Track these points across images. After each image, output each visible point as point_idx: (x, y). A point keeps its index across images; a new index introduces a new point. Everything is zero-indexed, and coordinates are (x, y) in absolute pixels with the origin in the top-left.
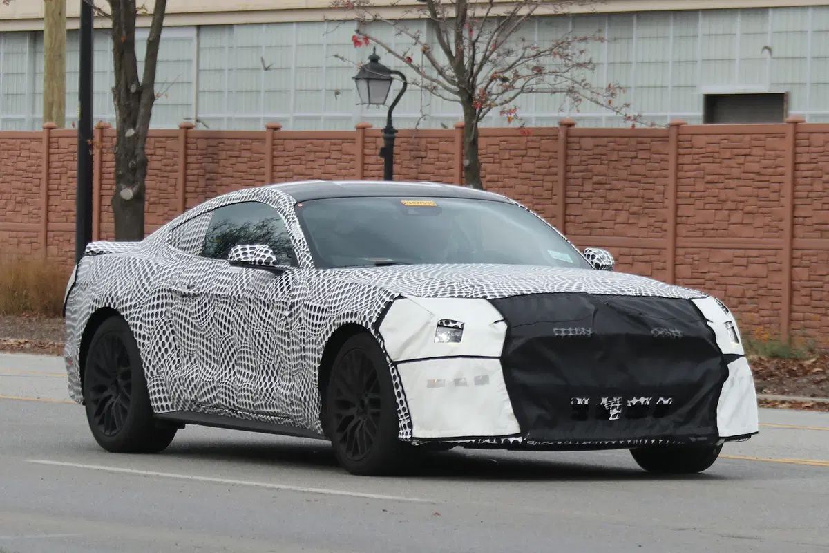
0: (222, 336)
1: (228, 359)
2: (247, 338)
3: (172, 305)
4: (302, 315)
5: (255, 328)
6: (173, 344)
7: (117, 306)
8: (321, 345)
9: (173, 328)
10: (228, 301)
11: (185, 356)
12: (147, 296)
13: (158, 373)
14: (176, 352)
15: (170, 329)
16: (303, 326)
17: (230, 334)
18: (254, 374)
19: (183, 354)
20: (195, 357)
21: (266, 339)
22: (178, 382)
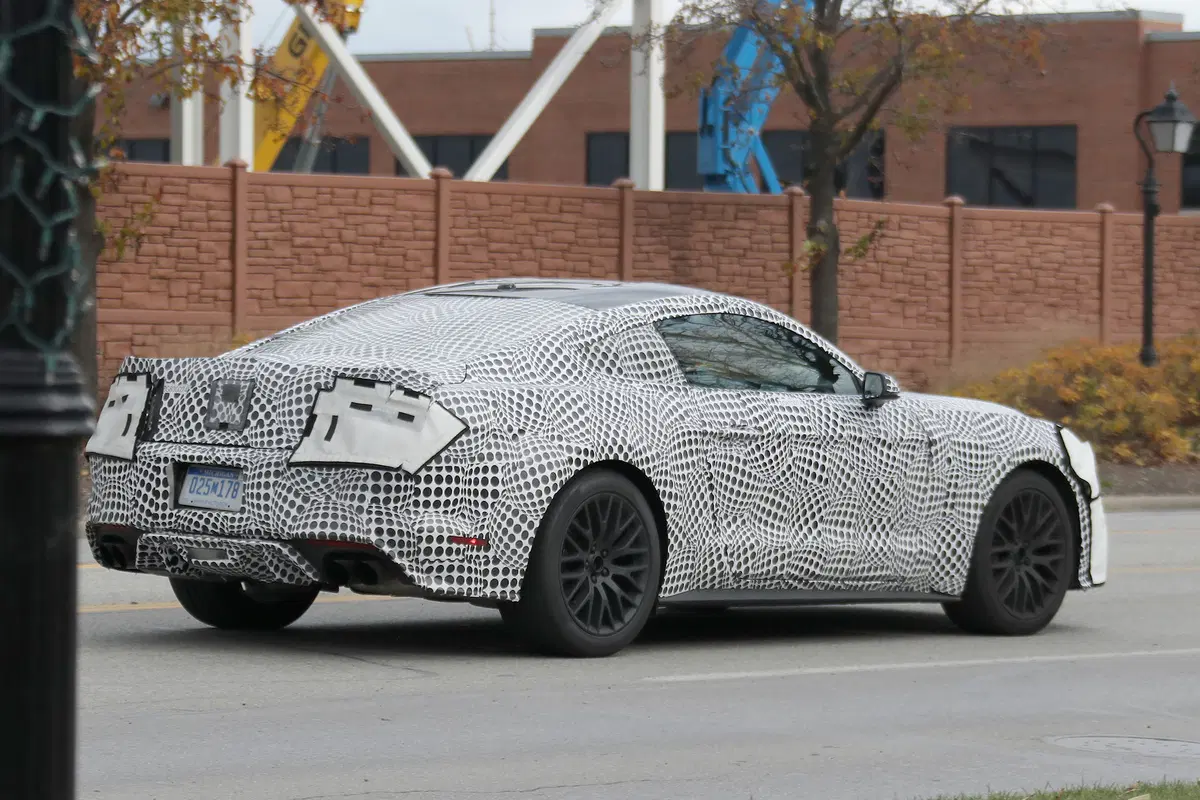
0: (807, 487)
1: (810, 516)
2: (854, 488)
3: (706, 452)
4: (951, 455)
5: (870, 474)
6: (710, 503)
7: (630, 457)
8: (988, 489)
9: (712, 482)
10: (817, 443)
11: (726, 516)
12: (667, 442)
13: (688, 542)
14: (711, 513)
15: (707, 484)
16: (955, 468)
17: (822, 484)
18: (852, 531)
19: (722, 515)
20: (745, 517)
21: (887, 485)
22: (722, 552)
